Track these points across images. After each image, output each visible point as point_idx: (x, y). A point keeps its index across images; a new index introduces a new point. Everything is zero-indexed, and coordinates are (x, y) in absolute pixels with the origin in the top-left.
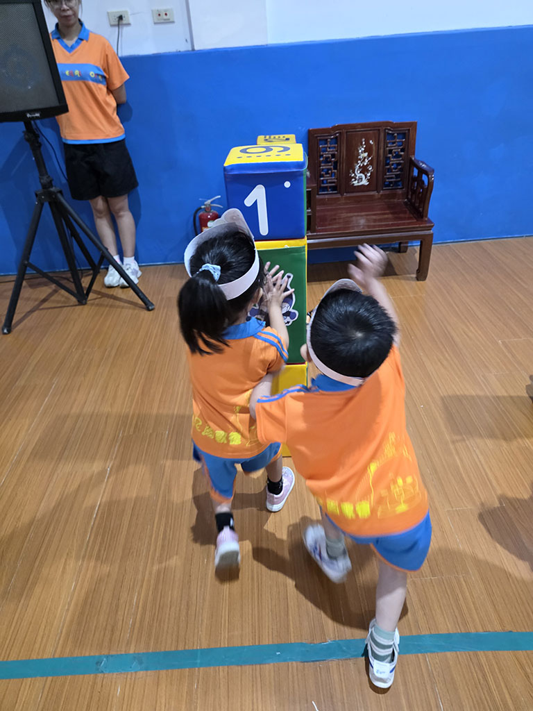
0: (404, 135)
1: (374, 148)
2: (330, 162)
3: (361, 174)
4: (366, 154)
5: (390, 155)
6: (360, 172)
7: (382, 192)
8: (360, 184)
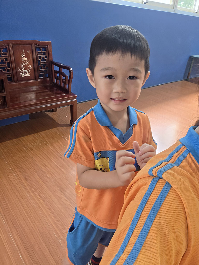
0: (45, 49)
1: (30, 54)
2: (5, 63)
4: (26, 59)
5: (40, 59)
6: (25, 69)
7: (39, 80)
8: (26, 76)
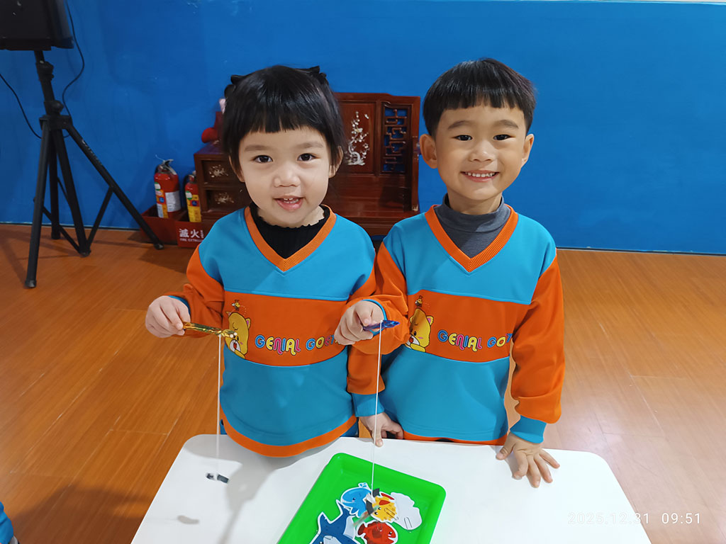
0: (405, 111)
1: (370, 123)
3: (356, 153)
4: (360, 130)
5: (390, 134)
6: (355, 150)
7: (380, 176)
8: (355, 164)
